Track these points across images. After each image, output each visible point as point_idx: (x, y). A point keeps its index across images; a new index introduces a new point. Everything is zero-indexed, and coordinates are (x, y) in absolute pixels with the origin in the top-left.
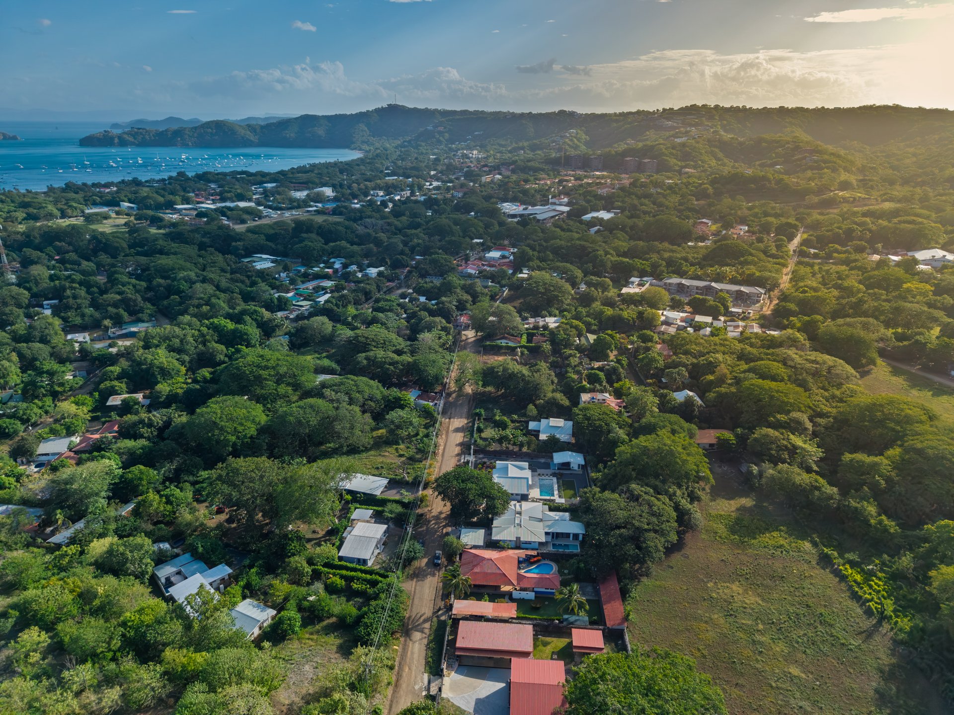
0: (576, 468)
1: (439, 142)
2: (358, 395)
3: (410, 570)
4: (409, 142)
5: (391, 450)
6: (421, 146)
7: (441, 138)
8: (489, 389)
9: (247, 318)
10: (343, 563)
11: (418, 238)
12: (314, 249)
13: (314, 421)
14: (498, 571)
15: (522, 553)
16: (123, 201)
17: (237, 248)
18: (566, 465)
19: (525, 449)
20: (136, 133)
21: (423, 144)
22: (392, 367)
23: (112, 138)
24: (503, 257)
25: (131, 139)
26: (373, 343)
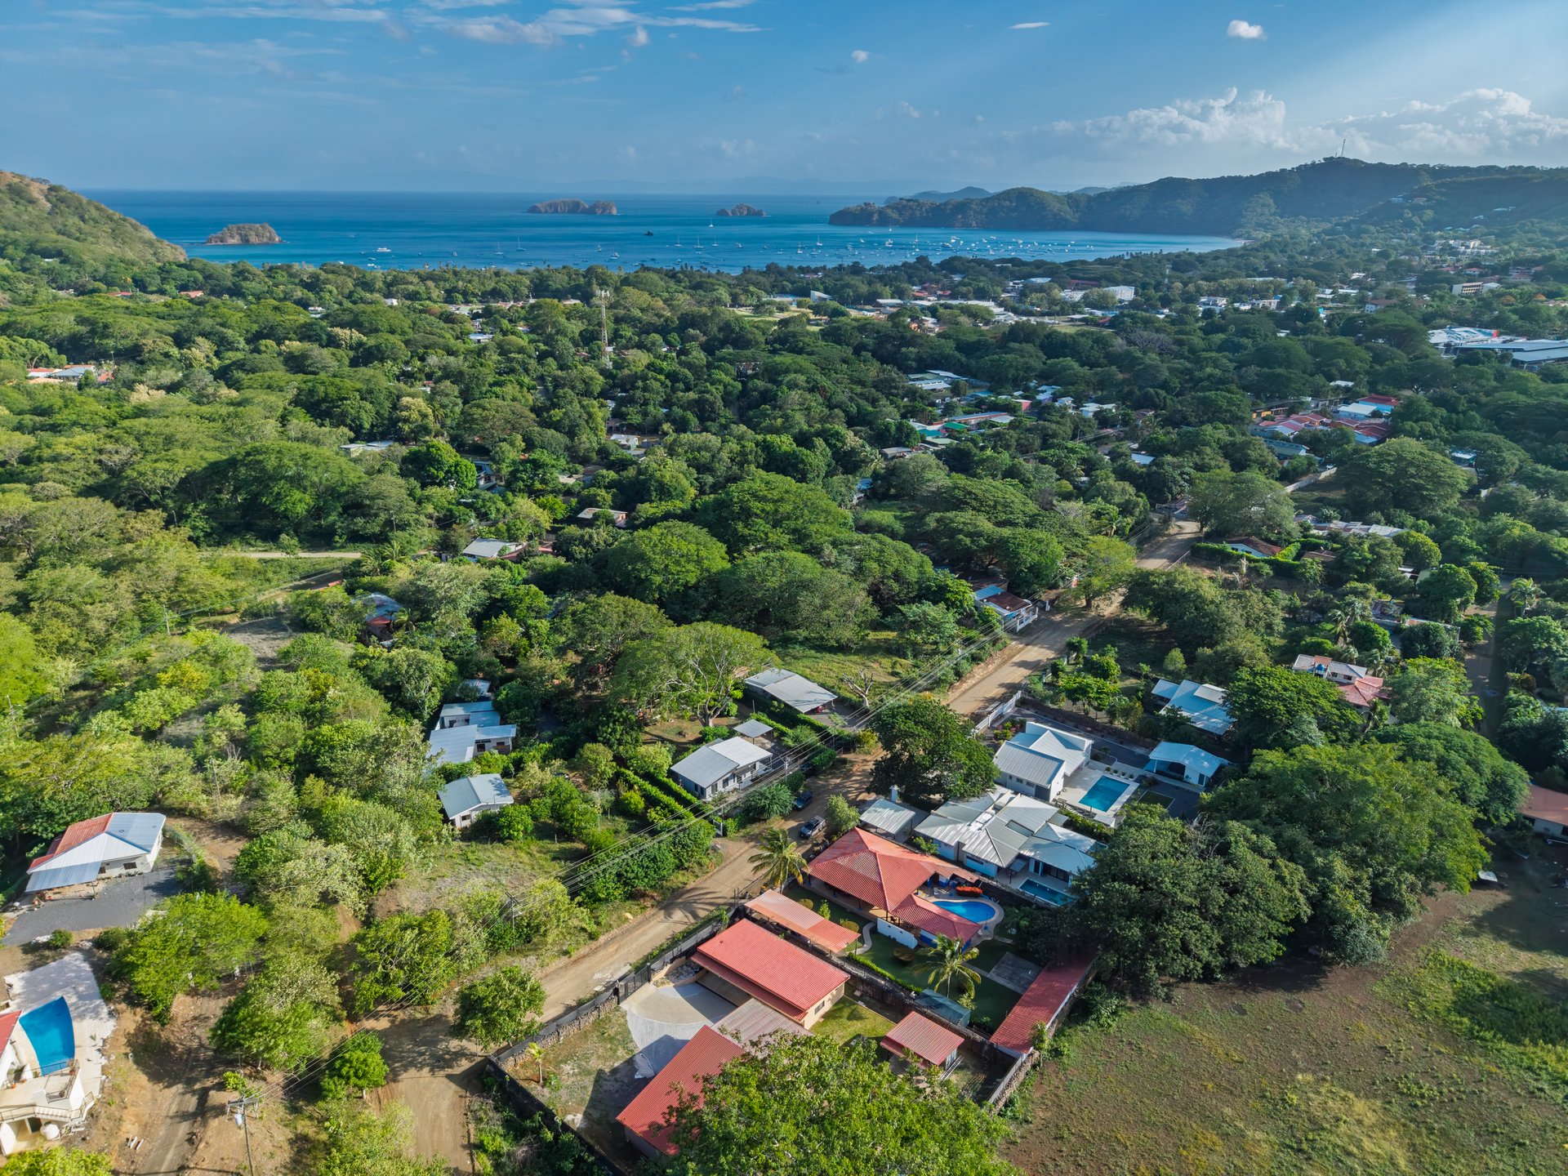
0: (1194, 780)
1: (1410, 225)
2: (875, 565)
3: (755, 829)
4: (1347, 225)
5: (887, 662)
6: (1366, 231)
7: (1415, 219)
8: (1137, 614)
9: (819, 442)
10: (671, 782)
11: (1216, 366)
12: (1011, 366)
13: (773, 582)
14: (874, 877)
15: (947, 870)
16: (817, 290)
17: (906, 357)
18: (1177, 769)
19: (1118, 724)
20: (904, 207)
21: (1372, 228)
22: (968, 541)
23: (871, 214)
24: (1375, 414)
25: (895, 215)
26: (974, 503)
